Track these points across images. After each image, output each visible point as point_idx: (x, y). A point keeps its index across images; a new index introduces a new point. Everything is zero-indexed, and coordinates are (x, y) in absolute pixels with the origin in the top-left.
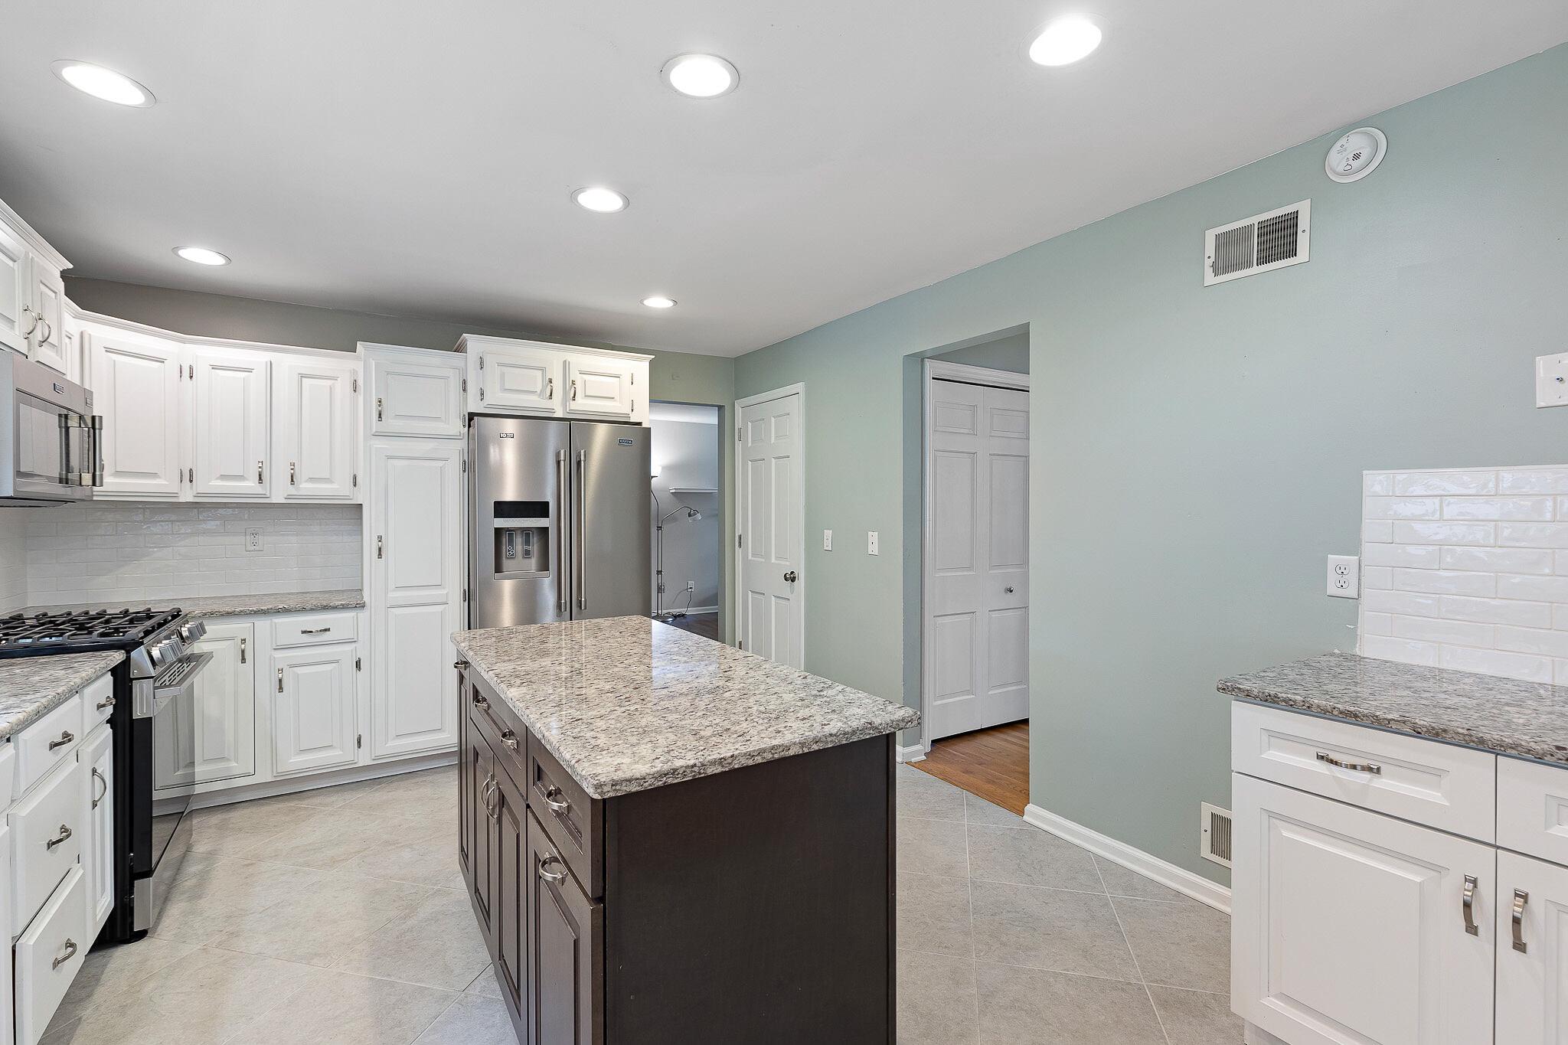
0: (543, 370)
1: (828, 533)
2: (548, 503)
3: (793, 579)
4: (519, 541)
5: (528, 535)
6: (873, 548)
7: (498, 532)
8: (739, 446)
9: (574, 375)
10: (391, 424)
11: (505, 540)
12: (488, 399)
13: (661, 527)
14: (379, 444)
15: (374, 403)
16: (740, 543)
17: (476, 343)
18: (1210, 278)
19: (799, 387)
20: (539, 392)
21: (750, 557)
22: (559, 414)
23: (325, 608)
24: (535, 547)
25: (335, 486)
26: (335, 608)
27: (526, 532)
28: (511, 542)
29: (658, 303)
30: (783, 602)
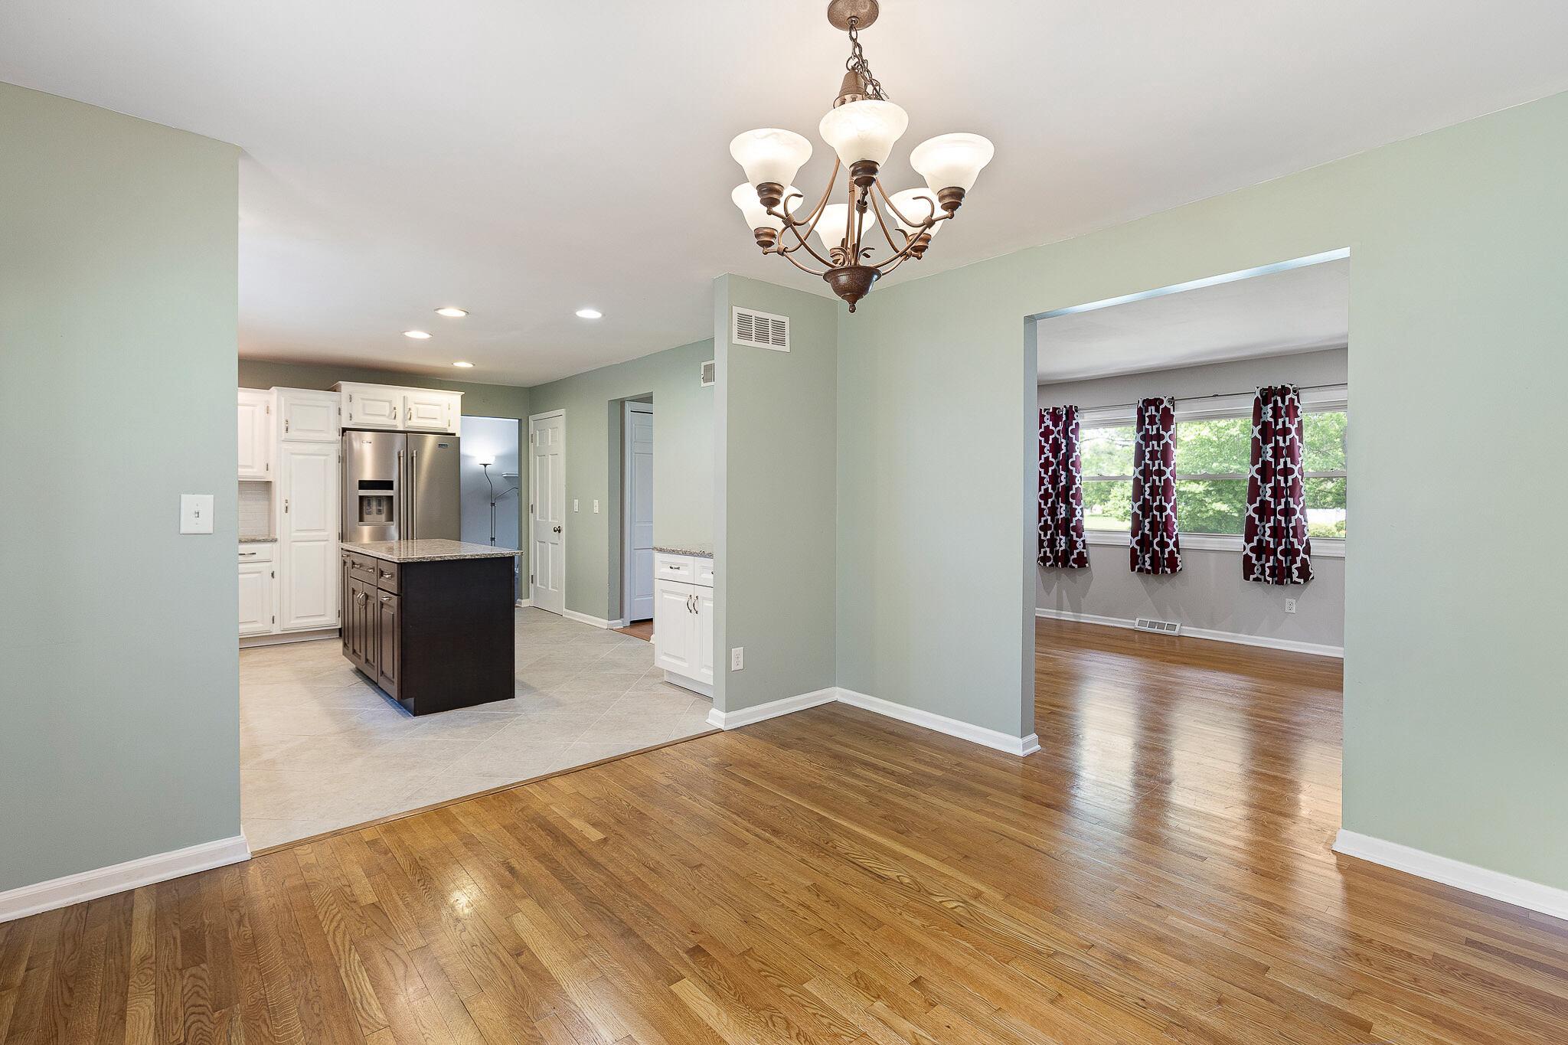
0: (390, 402)
1: (576, 501)
2: (392, 482)
3: (559, 531)
4: (374, 504)
5: (380, 501)
6: (596, 510)
7: (361, 498)
8: (531, 445)
9: (410, 405)
10: (292, 434)
11: (365, 503)
12: (355, 420)
13: (494, 504)
14: (285, 446)
15: (284, 422)
16: (532, 510)
17: (346, 387)
18: (703, 385)
19: (562, 411)
20: (387, 415)
21: (538, 519)
22: (401, 428)
23: (254, 541)
24: (384, 508)
25: (255, 470)
26: (259, 541)
27: (379, 499)
28: (369, 504)
29: (463, 365)
30: (555, 546)
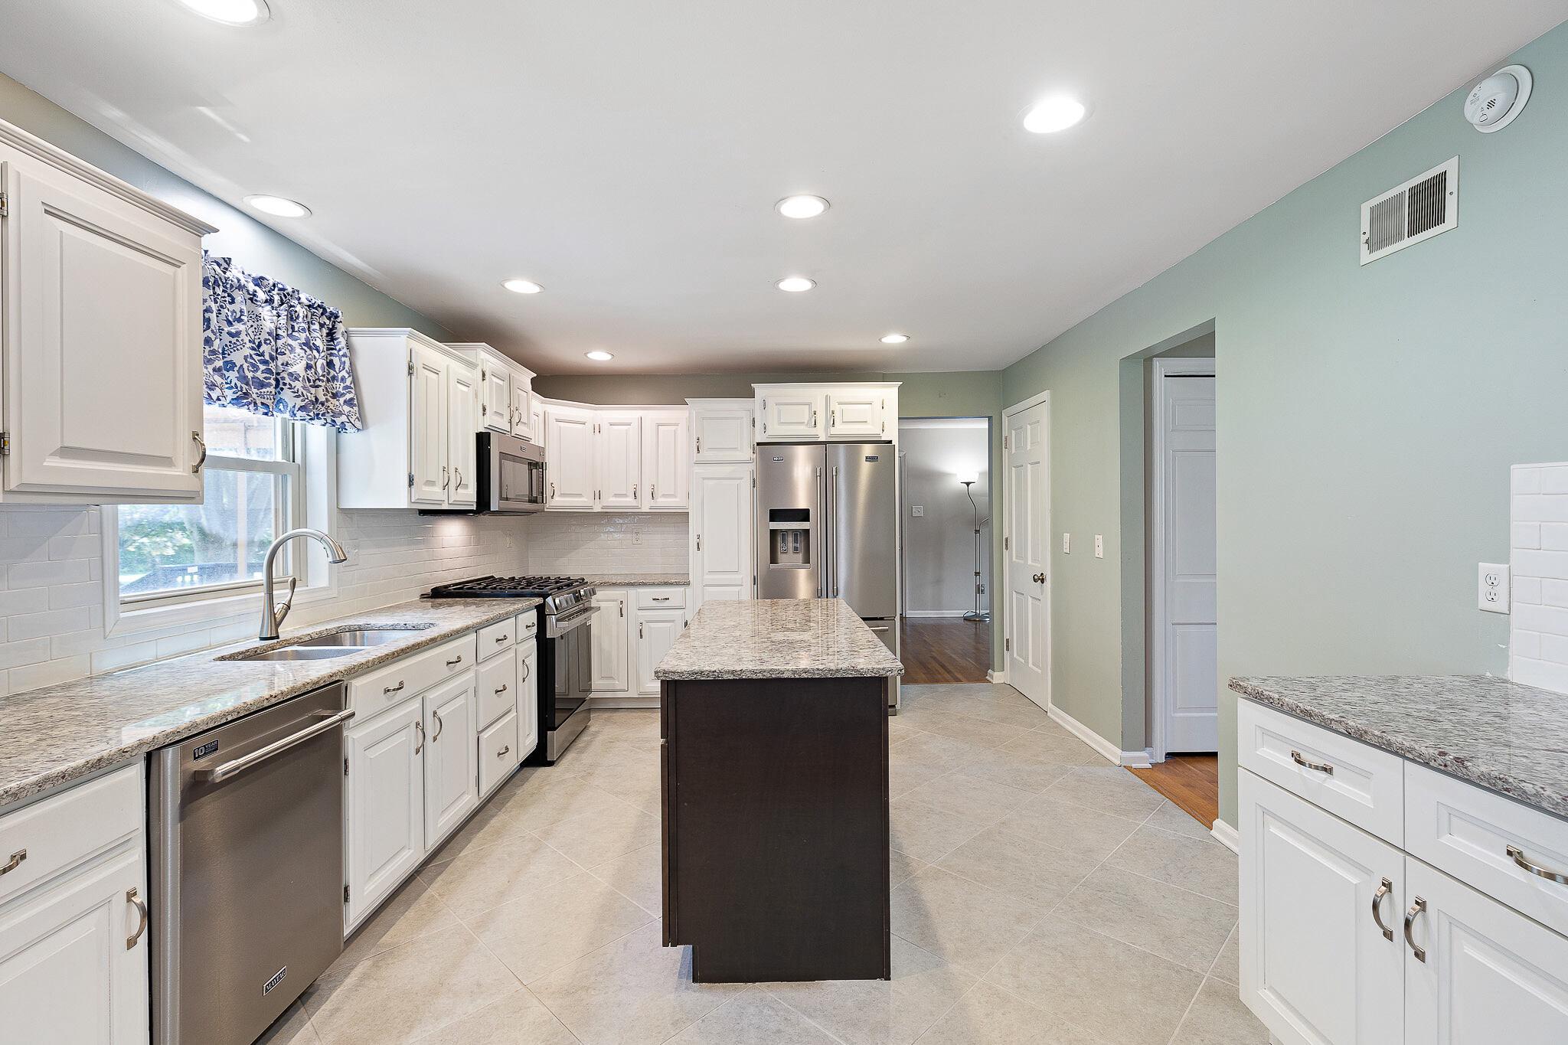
0: (809, 404)
1: (1067, 536)
2: (809, 510)
3: (1043, 581)
4: (790, 539)
5: (796, 535)
6: (1099, 552)
7: (773, 533)
8: (1005, 452)
9: (834, 406)
10: (706, 454)
11: (779, 539)
12: (769, 432)
13: (979, 531)
14: (698, 469)
15: (695, 440)
16: (1007, 545)
17: (761, 390)
18: (1366, 256)
19: (1045, 395)
20: (806, 422)
21: (1014, 559)
22: (821, 439)
23: (666, 584)
24: (800, 545)
25: (677, 500)
26: (672, 584)
27: (795, 532)
28: (784, 540)
29: (894, 339)
30: (1037, 602)
